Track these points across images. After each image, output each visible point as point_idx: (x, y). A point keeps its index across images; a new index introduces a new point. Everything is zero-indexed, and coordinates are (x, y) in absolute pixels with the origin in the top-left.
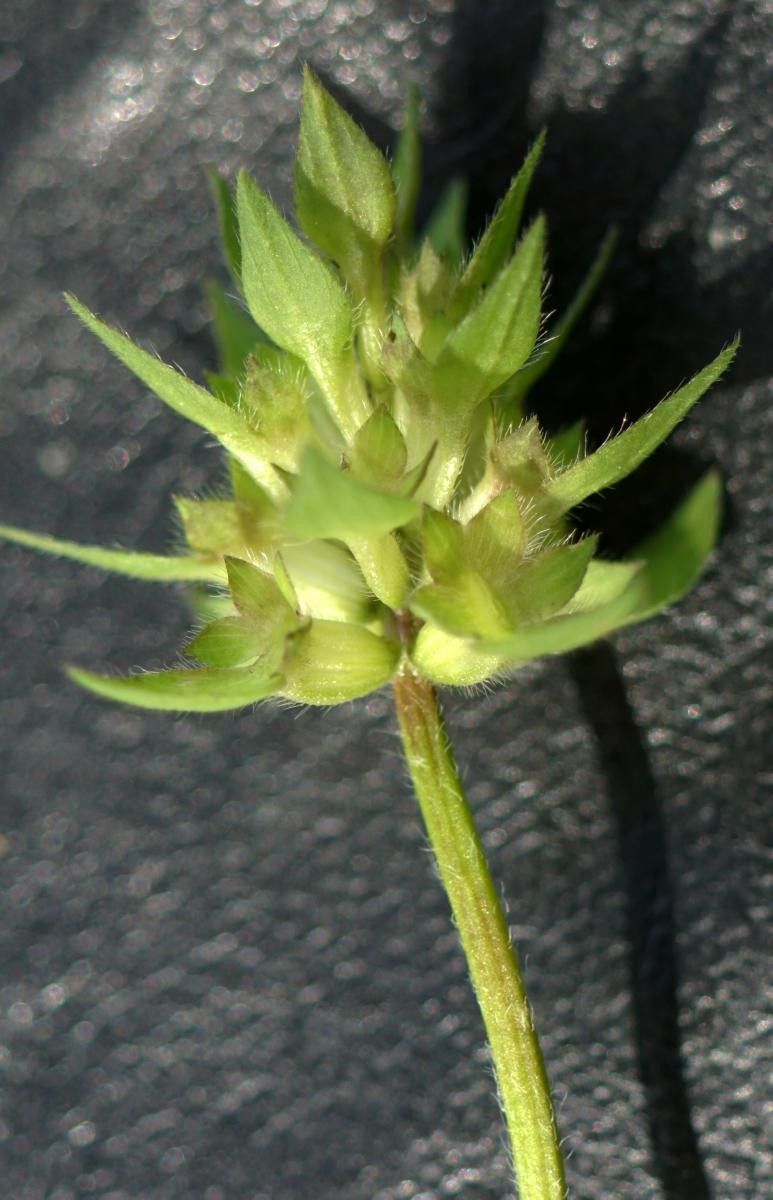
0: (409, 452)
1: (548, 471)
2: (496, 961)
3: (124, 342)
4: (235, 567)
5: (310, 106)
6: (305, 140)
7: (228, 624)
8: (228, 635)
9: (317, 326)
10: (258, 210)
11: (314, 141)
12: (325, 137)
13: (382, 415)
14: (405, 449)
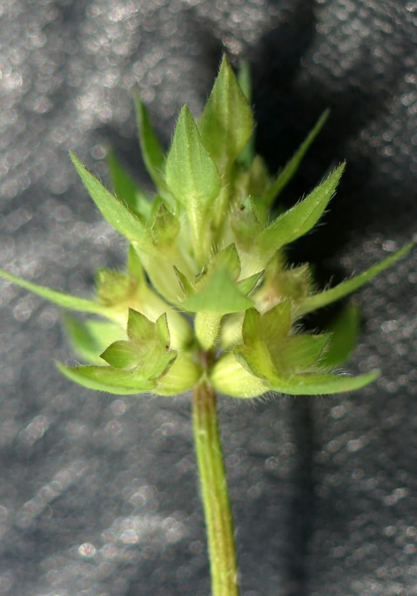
0: (242, 271)
1: (306, 292)
2: (226, 545)
3: (97, 183)
4: (133, 315)
5: (222, 77)
6: (215, 94)
7: (122, 344)
8: (121, 351)
9: (202, 194)
10: (189, 128)
11: (219, 95)
12: (225, 94)
13: (232, 249)
14: (240, 270)
